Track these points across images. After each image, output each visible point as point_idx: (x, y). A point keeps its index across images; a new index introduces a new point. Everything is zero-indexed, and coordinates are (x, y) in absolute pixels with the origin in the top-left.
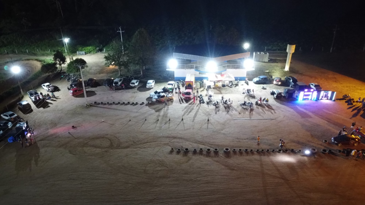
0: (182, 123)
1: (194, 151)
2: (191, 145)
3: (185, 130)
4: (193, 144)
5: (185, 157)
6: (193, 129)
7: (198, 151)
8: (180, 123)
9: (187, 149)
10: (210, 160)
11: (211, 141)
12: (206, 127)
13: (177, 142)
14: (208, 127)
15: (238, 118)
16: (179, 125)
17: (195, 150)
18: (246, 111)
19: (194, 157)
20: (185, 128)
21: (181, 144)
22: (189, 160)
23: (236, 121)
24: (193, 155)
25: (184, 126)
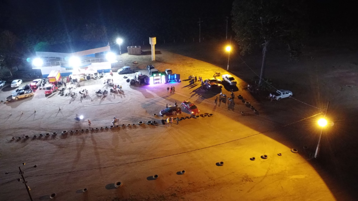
0: (34, 115)
1: (33, 138)
2: (33, 132)
3: (33, 121)
4: (36, 131)
5: (23, 144)
6: (42, 119)
7: (37, 137)
8: (31, 115)
9: (27, 137)
10: (45, 142)
11: (54, 127)
12: (55, 116)
13: (22, 132)
14: (58, 115)
15: (89, 104)
16: (30, 117)
17: (35, 136)
18: (100, 98)
19: (31, 142)
20: (35, 119)
21: (24, 133)
22: (25, 145)
23: (85, 108)
24: (31, 141)
25: (34, 117)
